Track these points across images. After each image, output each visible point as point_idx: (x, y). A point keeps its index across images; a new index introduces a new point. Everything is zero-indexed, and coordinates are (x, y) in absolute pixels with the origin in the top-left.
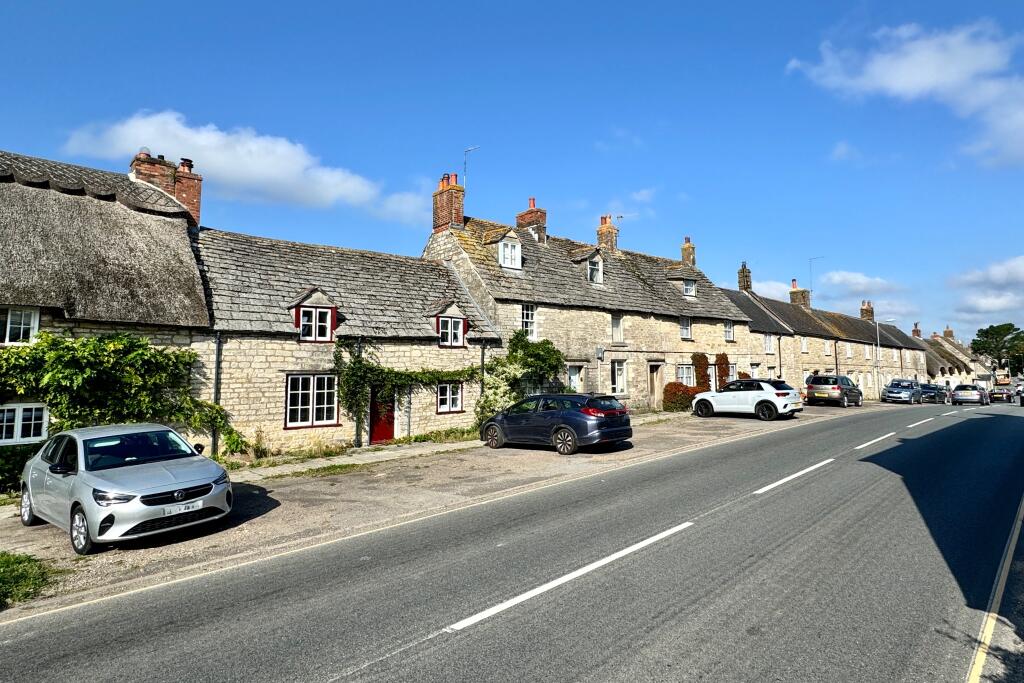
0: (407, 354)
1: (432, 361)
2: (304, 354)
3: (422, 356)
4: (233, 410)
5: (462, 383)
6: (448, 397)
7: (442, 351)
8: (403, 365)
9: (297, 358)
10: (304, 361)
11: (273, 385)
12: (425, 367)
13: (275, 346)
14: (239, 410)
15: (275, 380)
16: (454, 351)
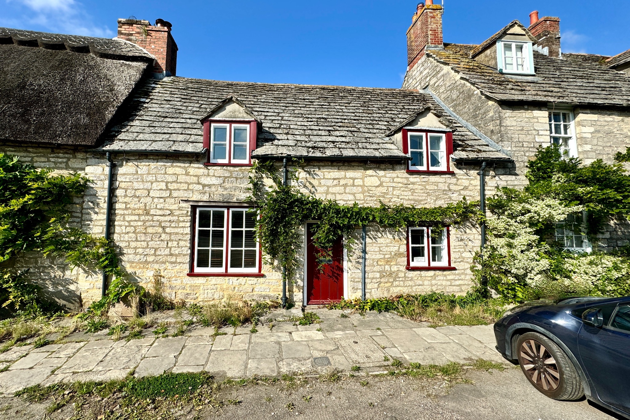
0: (358, 182)
1: (396, 192)
2: (214, 181)
3: (381, 185)
4: (128, 247)
5: (448, 226)
6: (425, 245)
7: (414, 179)
8: (351, 197)
9: (204, 186)
10: (213, 189)
11: (176, 218)
12: (386, 201)
13: (178, 170)
14: (135, 248)
15: (177, 213)
16: (433, 178)
